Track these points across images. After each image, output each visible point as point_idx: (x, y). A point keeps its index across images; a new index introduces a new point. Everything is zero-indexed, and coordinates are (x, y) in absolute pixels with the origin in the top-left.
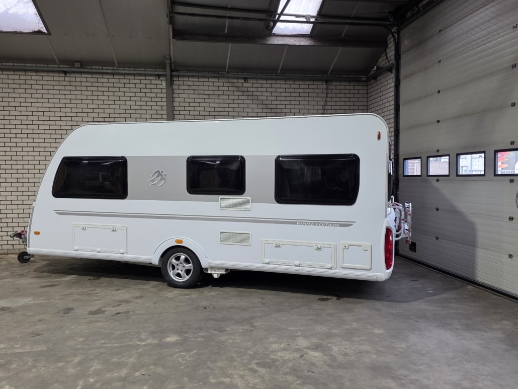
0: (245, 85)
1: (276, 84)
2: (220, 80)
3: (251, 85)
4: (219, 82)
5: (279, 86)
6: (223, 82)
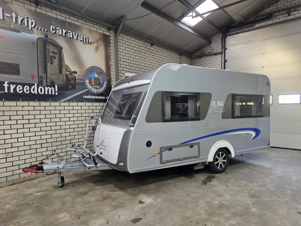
0: (151, 48)
3: (153, 49)
4: (140, 43)
5: (164, 52)
6: (142, 44)
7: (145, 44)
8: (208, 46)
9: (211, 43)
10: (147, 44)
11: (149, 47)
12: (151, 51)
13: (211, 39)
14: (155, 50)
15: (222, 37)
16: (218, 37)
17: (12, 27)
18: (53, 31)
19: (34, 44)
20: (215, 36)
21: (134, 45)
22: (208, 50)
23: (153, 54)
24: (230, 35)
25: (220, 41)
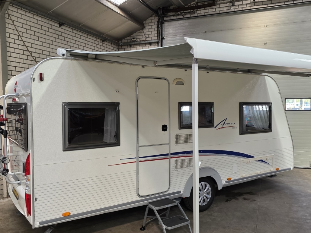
0: (60, 29)
1: (78, 34)
2: (42, 20)
3: (63, 31)
4: (41, 21)
5: (79, 36)
6: (45, 22)
7: (50, 22)
8: (141, 31)
9: (144, 28)
10: (53, 24)
11: (56, 28)
12: (60, 33)
13: (144, 22)
14: (66, 32)
15: (158, 22)
16: (153, 21)
20: (149, 19)
21: (32, 24)
22: (141, 37)
23: (63, 38)
24: (167, 21)
25: (156, 26)
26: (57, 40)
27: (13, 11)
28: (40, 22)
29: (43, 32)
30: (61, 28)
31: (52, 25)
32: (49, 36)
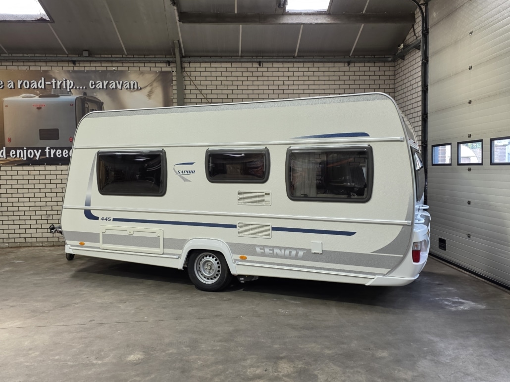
0: (259, 69)
1: (293, 67)
2: (233, 65)
3: (266, 69)
4: (232, 67)
5: (296, 69)
6: (237, 67)
7: (244, 65)
9: (415, 21)
10: (250, 65)
11: (255, 70)
12: (261, 74)
13: (415, 13)
14: (270, 70)
17: (52, 93)
18: (92, 86)
19: (73, 105)
21: (219, 74)
23: (266, 78)
26: (255, 83)
27: (195, 67)
28: (229, 69)
29: (235, 79)
30: (263, 67)
31: (247, 67)
32: (243, 81)
